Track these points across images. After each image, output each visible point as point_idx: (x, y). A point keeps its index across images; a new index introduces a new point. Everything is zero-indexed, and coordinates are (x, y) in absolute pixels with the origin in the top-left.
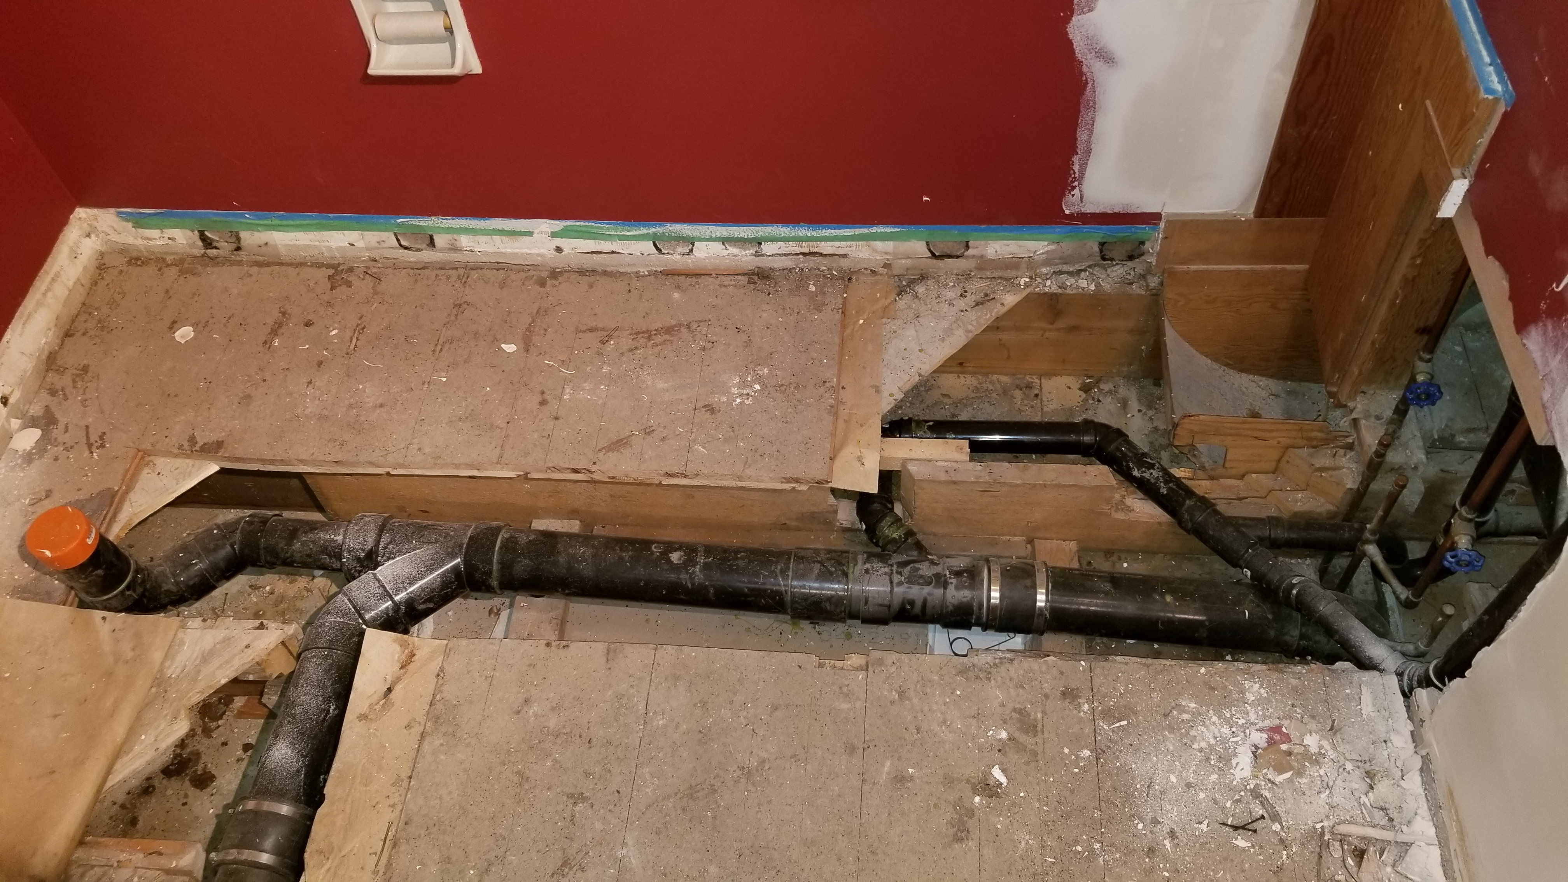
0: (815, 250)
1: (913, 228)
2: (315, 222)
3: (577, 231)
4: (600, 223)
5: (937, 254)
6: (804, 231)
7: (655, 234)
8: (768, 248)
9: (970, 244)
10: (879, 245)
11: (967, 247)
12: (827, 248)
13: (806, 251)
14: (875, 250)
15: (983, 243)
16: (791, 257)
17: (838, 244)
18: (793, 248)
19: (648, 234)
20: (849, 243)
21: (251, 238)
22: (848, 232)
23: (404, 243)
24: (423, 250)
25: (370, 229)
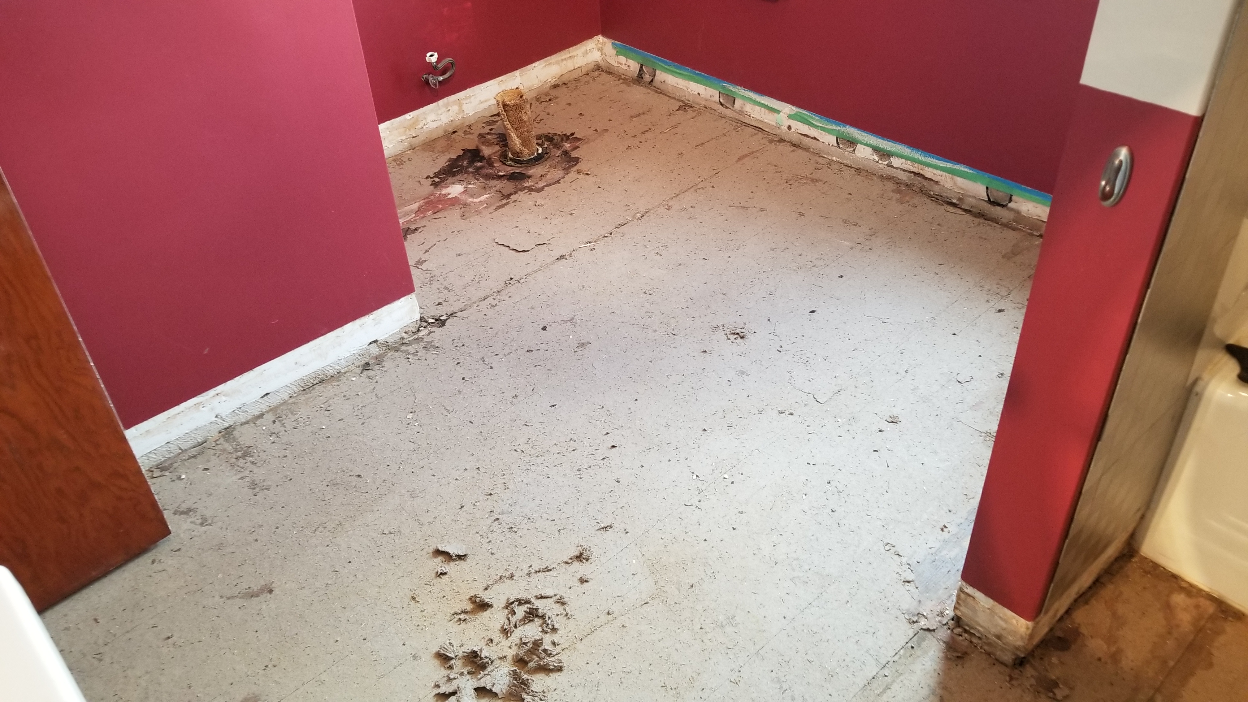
0: (921, 172)
1: (981, 173)
2: (688, 74)
3: (802, 118)
4: (814, 115)
5: (992, 200)
7: (839, 131)
8: (896, 162)
9: (1013, 198)
10: (959, 180)
11: (1010, 200)
12: (928, 172)
13: (916, 171)
14: (955, 184)
15: (1021, 200)
16: (906, 173)
17: (935, 171)
18: (909, 166)
19: (835, 130)
20: (942, 173)
21: (661, 76)
22: (942, 164)
23: (721, 100)
24: (728, 108)
25: (710, 87)
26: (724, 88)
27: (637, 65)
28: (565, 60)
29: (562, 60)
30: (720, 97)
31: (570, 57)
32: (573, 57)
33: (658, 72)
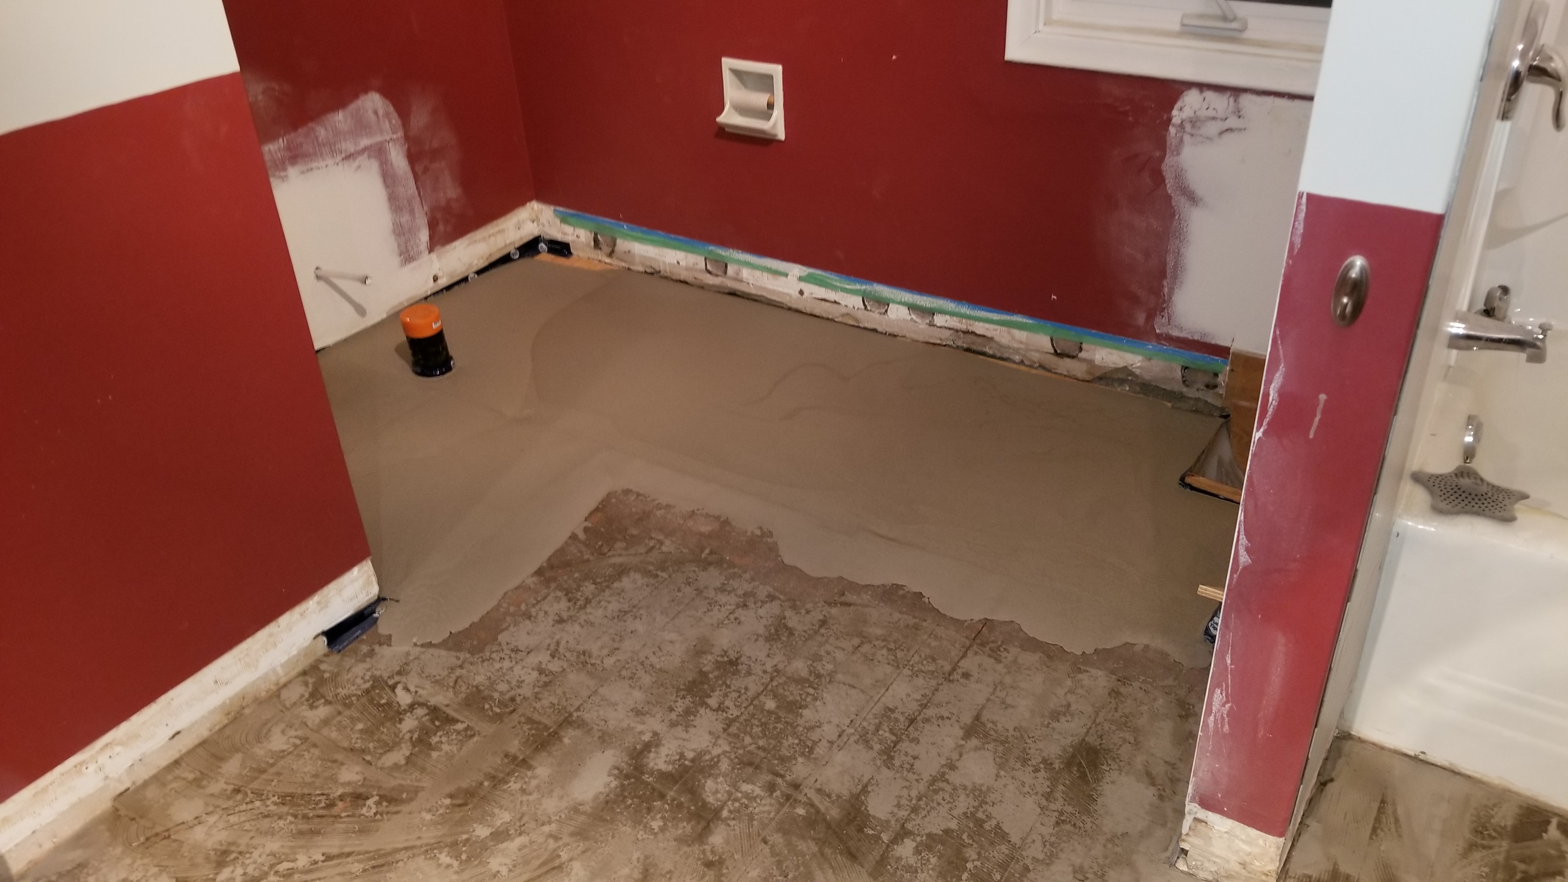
0: (971, 329)
1: (1042, 323)
2: (661, 239)
3: (816, 279)
4: (831, 274)
5: (1058, 351)
6: (965, 309)
7: (865, 291)
8: (939, 320)
9: (1084, 346)
10: (1018, 334)
11: (1081, 349)
12: (980, 328)
13: (966, 329)
14: (1013, 338)
15: (1093, 347)
16: (953, 332)
17: (987, 326)
18: (955, 323)
19: (860, 289)
20: (996, 327)
21: (622, 244)
22: (995, 316)
23: (709, 268)
24: (719, 276)
25: (692, 252)
26: (711, 252)
27: (589, 234)
28: (493, 235)
29: (490, 236)
30: (706, 265)
31: (499, 231)
32: (503, 231)
33: (618, 241)
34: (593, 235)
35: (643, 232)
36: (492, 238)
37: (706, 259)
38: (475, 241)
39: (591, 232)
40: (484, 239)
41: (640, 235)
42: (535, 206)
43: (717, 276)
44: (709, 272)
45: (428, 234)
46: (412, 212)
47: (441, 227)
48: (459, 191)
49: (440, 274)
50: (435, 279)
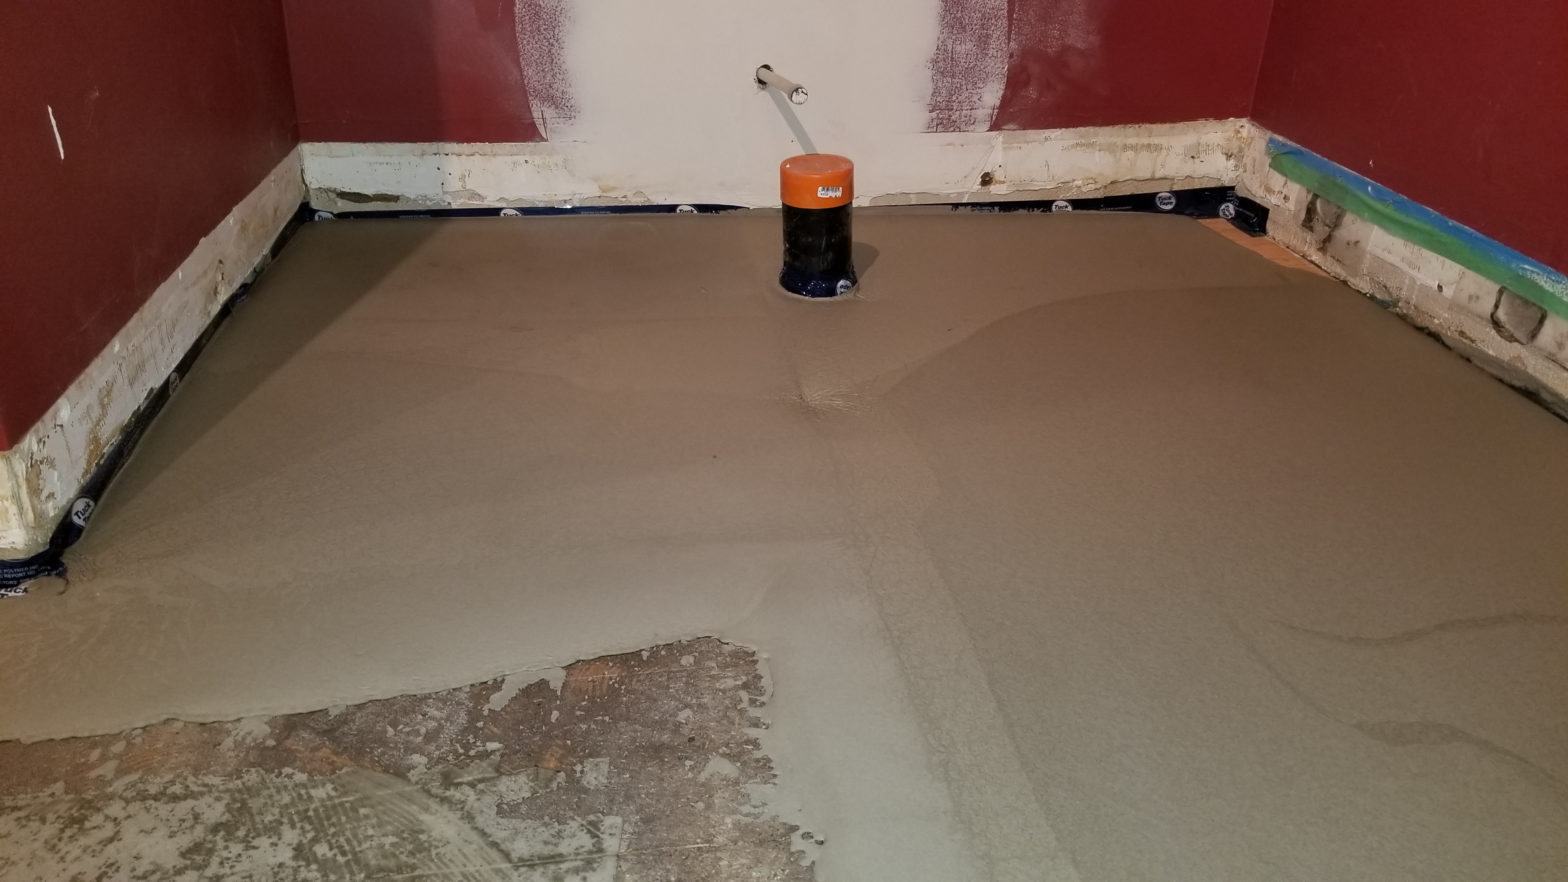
21: (1351, 226)
23: (1501, 315)
24: (1516, 341)
25: (1478, 270)
26: (1520, 278)
27: (1304, 192)
28: (1133, 148)
29: (1125, 147)
30: (1496, 306)
31: (1149, 145)
32: (1158, 148)
33: (1348, 218)
34: (1310, 197)
35: (1398, 206)
36: (1130, 154)
37: (1501, 292)
38: (1091, 145)
39: (1309, 192)
40: (1111, 149)
41: (1389, 211)
42: (1245, 128)
43: (1511, 339)
44: (1496, 324)
45: (1001, 92)
46: (983, 42)
47: (1032, 92)
48: (1094, 40)
49: (998, 175)
50: (987, 179)
